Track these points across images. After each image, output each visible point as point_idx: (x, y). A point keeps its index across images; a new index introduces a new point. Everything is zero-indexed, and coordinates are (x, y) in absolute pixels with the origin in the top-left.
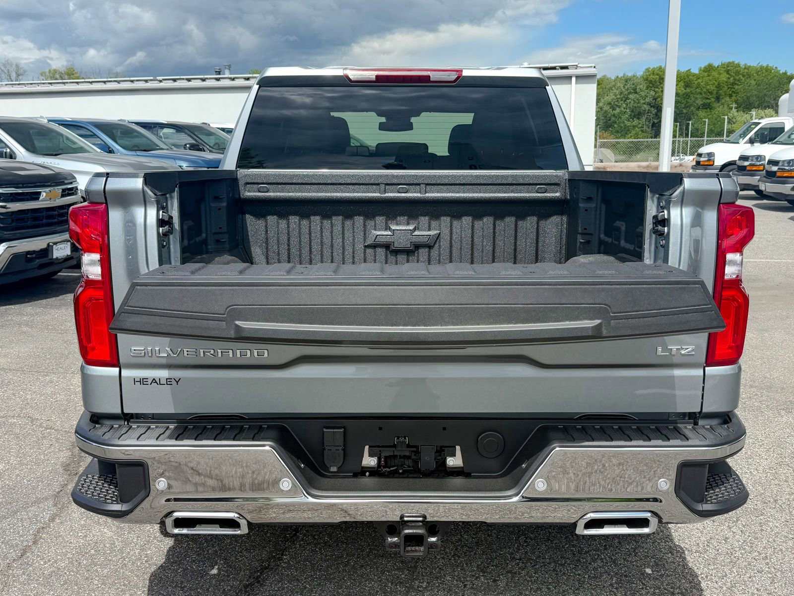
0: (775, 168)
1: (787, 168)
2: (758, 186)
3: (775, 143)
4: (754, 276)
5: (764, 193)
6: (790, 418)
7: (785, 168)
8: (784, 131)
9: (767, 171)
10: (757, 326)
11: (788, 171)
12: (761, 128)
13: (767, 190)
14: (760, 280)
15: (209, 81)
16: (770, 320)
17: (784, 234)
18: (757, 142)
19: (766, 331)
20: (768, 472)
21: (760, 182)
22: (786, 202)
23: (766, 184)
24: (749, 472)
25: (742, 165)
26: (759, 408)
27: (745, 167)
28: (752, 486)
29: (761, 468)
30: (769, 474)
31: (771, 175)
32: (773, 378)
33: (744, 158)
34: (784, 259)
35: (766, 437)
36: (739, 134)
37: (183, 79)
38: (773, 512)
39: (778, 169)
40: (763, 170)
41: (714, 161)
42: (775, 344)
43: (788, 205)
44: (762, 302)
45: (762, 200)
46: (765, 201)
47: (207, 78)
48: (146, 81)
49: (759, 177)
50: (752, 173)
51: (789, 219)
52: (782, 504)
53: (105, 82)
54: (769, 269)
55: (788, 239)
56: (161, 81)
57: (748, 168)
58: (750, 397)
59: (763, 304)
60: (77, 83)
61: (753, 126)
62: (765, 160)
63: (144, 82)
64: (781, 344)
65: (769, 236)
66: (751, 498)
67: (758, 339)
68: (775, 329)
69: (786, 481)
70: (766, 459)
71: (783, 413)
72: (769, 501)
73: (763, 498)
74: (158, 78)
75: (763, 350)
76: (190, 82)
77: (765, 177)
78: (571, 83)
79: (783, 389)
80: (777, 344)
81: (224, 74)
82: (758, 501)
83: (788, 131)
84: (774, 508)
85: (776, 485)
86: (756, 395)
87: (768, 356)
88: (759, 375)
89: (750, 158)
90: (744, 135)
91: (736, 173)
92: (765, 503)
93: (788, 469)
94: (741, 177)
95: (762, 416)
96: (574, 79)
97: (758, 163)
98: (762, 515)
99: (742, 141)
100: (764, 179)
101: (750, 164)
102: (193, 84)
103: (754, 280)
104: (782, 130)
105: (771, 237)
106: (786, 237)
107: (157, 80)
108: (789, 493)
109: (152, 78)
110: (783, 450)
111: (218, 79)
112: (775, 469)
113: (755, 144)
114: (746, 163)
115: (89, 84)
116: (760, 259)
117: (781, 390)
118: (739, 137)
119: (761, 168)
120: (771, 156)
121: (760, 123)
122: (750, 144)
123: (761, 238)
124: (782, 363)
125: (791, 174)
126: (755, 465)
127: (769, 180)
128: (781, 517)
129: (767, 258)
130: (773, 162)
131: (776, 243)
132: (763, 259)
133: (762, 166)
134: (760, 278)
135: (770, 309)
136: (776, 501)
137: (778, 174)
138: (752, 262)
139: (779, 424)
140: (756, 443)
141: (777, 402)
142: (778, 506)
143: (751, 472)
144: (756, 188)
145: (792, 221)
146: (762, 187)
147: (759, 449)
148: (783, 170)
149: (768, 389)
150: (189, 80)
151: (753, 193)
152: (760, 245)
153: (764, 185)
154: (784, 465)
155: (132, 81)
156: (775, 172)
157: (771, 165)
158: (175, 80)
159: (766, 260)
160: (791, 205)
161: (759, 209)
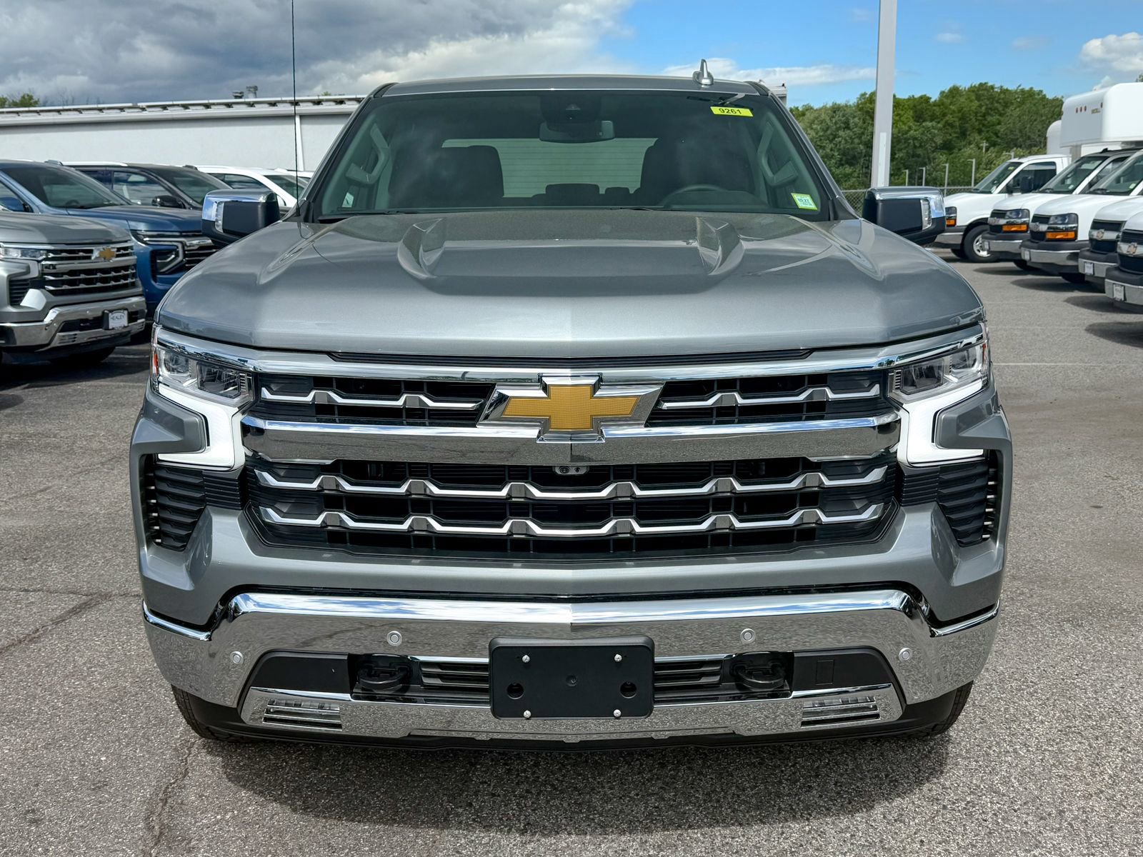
0: (1043, 228)
1: (1061, 226)
2: (1020, 254)
3: (1044, 192)
4: (1016, 388)
5: (1028, 264)
6: (1081, 637)
7: (1059, 226)
8: (1055, 174)
9: (1032, 232)
10: (1022, 471)
11: (1062, 231)
12: (1022, 171)
13: (1033, 260)
14: (1024, 394)
15: (216, 107)
16: (1042, 459)
17: (1059, 323)
18: (1017, 191)
19: (1036, 478)
20: (1045, 750)
21: (1022, 248)
22: (1060, 278)
23: (1032, 250)
24: (1011, 750)
25: (996, 223)
26: (1027, 619)
27: (1001, 226)
28: (1018, 781)
29: (1033, 742)
30: (1047, 753)
31: (1037, 238)
32: (1050, 562)
33: (998, 214)
34: (1060, 362)
35: (1041, 677)
36: (991, 180)
37: (178, 105)
38: (1057, 838)
39: (1049, 228)
40: (1026, 232)
41: (955, 220)
42: (1051, 500)
43: (1066, 281)
45: (1026, 274)
46: (1030, 277)
47: (214, 104)
48: (122, 109)
49: (1021, 241)
50: (1010, 236)
51: (1066, 301)
52: (1073, 819)
53: (59, 111)
54: (1038, 377)
55: (1064, 330)
56: (143, 109)
57: (1005, 229)
58: (1012, 599)
59: (1030, 433)
60: (17, 113)
61: (1011, 168)
62: (1029, 217)
63: (118, 111)
64: (1059, 500)
65: (1037, 327)
66: (1016, 808)
67: (1023, 492)
68: (1050, 475)
69: (1078, 769)
70: (1042, 722)
71: (1067, 626)
72: (1050, 814)
73: (1038, 808)
74: (140, 104)
75: (1031, 512)
76: (187, 110)
77: (1029, 240)
79: (1065, 581)
80: (1054, 501)
82: (1028, 814)
83: (1060, 174)
84: (1059, 830)
85: (1060, 777)
86: (1022, 593)
87: (1040, 522)
88: (1026, 557)
89: (1008, 213)
90: (998, 181)
91: (988, 235)
92: (1041, 819)
93: (1080, 743)
94: (995, 241)
95: (1032, 634)
97: (1019, 221)
98: (1037, 847)
99: (996, 190)
100: (1028, 243)
101: (1007, 222)
102: (192, 112)
103: (1015, 395)
104: (1053, 173)
105: (1039, 328)
106: (1062, 328)
107: (138, 108)
108: (1084, 796)
109: (130, 105)
110: (1070, 702)
112: (1057, 744)
113: (1014, 194)
114: (1002, 222)
115: (36, 114)
116: (1024, 362)
117: (1062, 583)
118: (991, 185)
119: (1024, 228)
120: (1037, 209)
121: (1021, 163)
122: (1007, 195)
123: (1024, 330)
124: (1063, 533)
125: (1067, 235)
126: (1022, 735)
127: (1035, 245)
128: (1072, 849)
129: (1034, 361)
130: (1040, 219)
131: (1048, 337)
132: (1028, 362)
133: (1025, 226)
134: (1024, 392)
135: (1041, 441)
136: (1061, 813)
137: (1049, 236)
138: (1012, 367)
139: (1062, 650)
140: (1023, 690)
141: (1057, 606)
142: (1065, 824)
143: (1015, 751)
144: (1018, 258)
145: (1071, 305)
146: (1026, 256)
147: (1029, 701)
148: (1056, 230)
149: (1041, 583)
150: (186, 107)
151: (1011, 265)
152: (1023, 341)
153: (1028, 253)
154: (1073, 733)
155: (101, 110)
156: (1043, 233)
157: (1038, 223)
158: (165, 107)
159: (1034, 364)
160: (1069, 282)
161: (1022, 289)
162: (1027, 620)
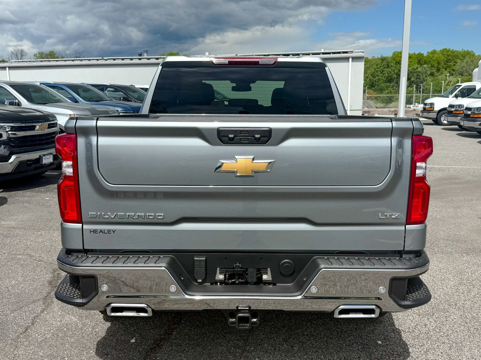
0: (469, 113)
1: (476, 112)
2: (459, 123)
3: (470, 98)
4: (454, 176)
5: (463, 127)
6: (469, 258)
7: (475, 112)
8: (476, 90)
9: (465, 114)
10: (454, 205)
11: (477, 114)
12: (462, 89)
13: (465, 125)
14: (457, 178)
15: (135, 60)
16: (461, 201)
17: (474, 151)
18: (459, 97)
19: (459, 208)
20: (453, 288)
21: (461, 121)
22: (476, 132)
23: (465, 122)
25: (450, 110)
27: (452, 111)
28: (443, 296)
29: (449, 286)
30: (453, 289)
31: (467, 117)
32: (461, 235)
33: (451, 106)
34: (472, 166)
35: (453, 269)
36: (449, 92)
37: (120, 59)
39: (471, 113)
40: (462, 114)
41: (434, 108)
42: (463, 215)
43: (478, 134)
44: (457, 191)
46: (464, 132)
47: (133, 58)
48: (98, 60)
49: (460, 118)
50: (456, 115)
51: (478, 142)
53: (73, 60)
54: (463, 172)
55: (476, 154)
57: (454, 112)
58: (446, 246)
59: (458, 192)
60: (57, 61)
61: (457, 87)
62: (464, 108)
63: (96, 61)
64: (466, 215)
65: (465, 152)
68: (464, 207)
69: (463, 293)
70: (453, 281)
71: (464, 255)
74: (105, 58)
75: (456, 219)
76: (124, 61)
77: (463, 117)
78: (349, 62)
79: (465, 241)
80: (464, 215)
81: (144, 56)
83: (477, 90)
85: (457, 295)
86: (450, 245)
87: (459, 222)
88: (452, 233)
89: (455, 106)
90: (452, 93)
91: (447, 115)
93: (464, 287)
94: (450, 117)
95: (452, 257)
96: (350, 59)
97: (460, 109)
99: (451, 96)
100: (463, 119)
101: (455, 110)
103: (454, 178)
104: (475, 89)
105: (466, 153)
106: (475, 153)
109: (101, 58)
110: (462, 276)
111: (140, 59)
112: (457, 287)
113: (458, 98)
114: (453, 109)
115: (64, 61)
116: (459, 166)
117: (464, 242)
118: (449, 94)
119: (462, 112)
120: (467, 105)
121: (461, 86)
122: (455, 98)
123: (460, 154)
125: (479, 116)
126: (446, 284)
127: (466, 119)
129: (462, 166)
130: (468, 109)
131: (469, 156)
132: (460, 166)
133: (462, 111)
134: (457, 177)
135: (462, 195)
137: (471, 116)
138: (453, 168)
139: (462, 261)
140: (447, 272)
141: (462, 249)
144: (459, 124)
145: (479, 144)
146: (462, 124)
147: (449, 275)
148: (474, 114)
149: (457, 241)
150: (123, 59)
151: (457, 127)
152: (459, 158)
153: (463, 122)
154: (462, 284)
155: (89, 60)
156: (469, 115)
157: (467, 111)
158: (114, 59)
159: (462, 167)
160: (479, 134)
161: (460, 137)
162: (451, 253)
